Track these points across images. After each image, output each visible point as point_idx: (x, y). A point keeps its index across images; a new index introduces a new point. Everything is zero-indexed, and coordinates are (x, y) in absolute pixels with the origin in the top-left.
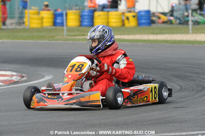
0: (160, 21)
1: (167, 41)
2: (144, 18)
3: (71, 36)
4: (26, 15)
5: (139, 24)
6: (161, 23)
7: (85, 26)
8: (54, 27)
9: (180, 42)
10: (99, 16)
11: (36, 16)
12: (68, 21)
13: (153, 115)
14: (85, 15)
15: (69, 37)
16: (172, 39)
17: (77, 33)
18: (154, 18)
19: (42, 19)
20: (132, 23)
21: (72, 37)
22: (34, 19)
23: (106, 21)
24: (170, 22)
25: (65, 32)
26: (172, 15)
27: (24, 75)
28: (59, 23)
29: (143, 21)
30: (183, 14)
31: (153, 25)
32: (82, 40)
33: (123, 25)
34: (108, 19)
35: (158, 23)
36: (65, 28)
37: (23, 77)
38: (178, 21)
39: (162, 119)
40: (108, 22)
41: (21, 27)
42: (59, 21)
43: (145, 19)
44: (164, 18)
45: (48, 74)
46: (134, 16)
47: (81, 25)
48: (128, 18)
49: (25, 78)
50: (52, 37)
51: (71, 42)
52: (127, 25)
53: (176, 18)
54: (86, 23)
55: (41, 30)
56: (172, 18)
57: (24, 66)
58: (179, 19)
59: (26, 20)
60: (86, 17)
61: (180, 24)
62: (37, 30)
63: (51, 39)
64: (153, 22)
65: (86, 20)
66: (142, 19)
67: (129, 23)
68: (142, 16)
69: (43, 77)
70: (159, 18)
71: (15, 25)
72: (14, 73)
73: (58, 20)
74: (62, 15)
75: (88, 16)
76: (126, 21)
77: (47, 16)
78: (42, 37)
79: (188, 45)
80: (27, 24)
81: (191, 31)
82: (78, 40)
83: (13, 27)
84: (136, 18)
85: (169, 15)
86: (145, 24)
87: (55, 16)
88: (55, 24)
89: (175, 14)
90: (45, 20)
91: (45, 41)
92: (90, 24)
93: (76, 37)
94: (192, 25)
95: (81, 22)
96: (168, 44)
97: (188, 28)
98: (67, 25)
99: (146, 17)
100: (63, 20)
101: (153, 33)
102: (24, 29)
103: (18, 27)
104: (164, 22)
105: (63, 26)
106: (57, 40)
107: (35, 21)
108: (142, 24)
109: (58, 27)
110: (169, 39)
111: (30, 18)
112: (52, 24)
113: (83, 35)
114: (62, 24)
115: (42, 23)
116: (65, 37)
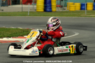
3: (88, 14)
4: (68, 5)
8: (80, 11)
12: (87, 7)
15: (87, 15)
17: (91, 13)
19: (75, 6)
25: (86, 13)
27: (65, 33)
28: (83, 9)
36: (86, 11)
45: (77, 32)
47: (93, 10)
50: (79, 15)
51: (88, 17)
55: (75, 12)
62: (73, 12)
63: (79, 16)
69: (74, 34)
73: (83, 7)
74: (84, 5)
78: (75, 15)
80: (68, 9)
82: (91, 16)
88: (81, 9)
91: (76, 17)
98: (86, 10)
100: (85, 7)
105: (85, 10)
106: (81, 17)
115: (75, 9)
116: (86, 15)
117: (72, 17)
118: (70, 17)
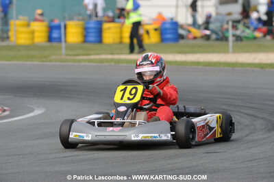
0: (191, 36)
1: (198, 63)
2: (168, 31)
3: (71, 55)
4: (12, 28)
5: (163, 40)
6: (191, 39)
7: (91, 42)
8: (48, 44)
9: (216, 64)
10: (109, 28)
11: (24, 29)
12: (68, 35)
14: (90, 28)
16: (206, 60)
17: (80, 52)
18: (181, 32)
19: (33, 32)
20: (154, 38)
21: (72, 57)
22: (21, 33)
23: (118, 35)
25: (63, 51)
26: (207, 28)
27: (6, 108)
28: (55, 39)
29: (169, 36)
30: (222, 26)
31: (182, 42)
32: (85, 61)
34: (121, 32)
35: (188, 38)
36: (63, 44)
37: (5, 111)
40: (121, 38)
41: (4, 44)
42: (55, 35)
43: (170, 33)
44: (196, 32)
45: (38, 107)
46: (156, 30)
47: (85, 41)
48: (148, 32)
49: (7, 113)
50: (45, 57)
51: (69, 63)
52: (147, 40)
53: (213, 32)
54: (91, 39)
55: (31, 47)
57: (6, 97)
58: (216, 33)
59: (11, 34)
60: (92, 30)
61: (217, 39)
62: (26, 47)
63: (44, 59)
64: (181, 37)
65: (92, 35)
66: (166, 34)
67: (149, 38)
68: (166, 29)
70: (189, 32)
73: (54, 33)
74: (59, 27)
75: (95, 28)
76: (145, 36)
77: (39, 28)
78: (32, 58)
79: (226, 68)
80: (12, 39)
81: (231, 50)
82: (80, 61)
84: (158, 31)
85: (202, 27)
86: (171, 40)
87: (51, 29)
88: (50, 39)
89: (211, 26)
90: (37, 34)
91: (35, 63)
92: (97, 39)
93: (77, 58)
94: (233, 41)
95: (85, 36)
96: (200, 67)
97: (228, 46)
98: (65, 41)
99: (171, 31)
100: (60, 34)
101: (180, 53)
104: (195, 38)
105: (61, 42)
106: (51, 61)
107: (23, 36)
108: (167, 39)
109: (55, 44)
110: (201, 60)
111: (16, 32)
112: (46, 39)
113: (87, 55)
114: (59, 40)
115: (33, 38)
116: (63, 57)
117: (26, 63)
118: (20, 62)
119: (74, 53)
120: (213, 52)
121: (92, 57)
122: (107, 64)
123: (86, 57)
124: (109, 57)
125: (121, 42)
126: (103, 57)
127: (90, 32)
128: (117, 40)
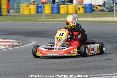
0: (98, 10)
2: (88, 8)
4: (21, 7)
5: (85, 12)
6: (98, 11)
7: (55, 13)
8: (37, 14)
9: (109, 22)
10: (63, 7)
11: (26, 8)
12: (45, 10)
13: (93, 64)
14: (55, 7)
15: (46, 20)
16: (104, 20)
17: (50, 17)
18: (94, 8)
19: (30, 9)
20: (82, 11)
21: (47, 20)
22: (25, 9)
23: (67, 10)
24: (103, 10)
25: (43, 16)
27: (20, 42)
28: (40, 12)
29: (88, 10)
30: (111, 6)
31: (93, 12)
32: (53, 21)
33: (77, 12)
34: (68, 9)
35: (96, 11)
37: (19, 43)
38: (108, 10)
39: (99, 66)
40: (68, 11)
41: (18, 14)
42: (40, 10)
43: (89, 9)
44: (100, 8)
45: (34, 41)
46: (82, 7)
47: (52, 13)
49: (21, 44)
50: (36, 20)
51: (46, 22)
52: (79, 12)
53: (107, 8)
54: (55, 12)
55: (30, 15)
56: (104, 8)
57: (20, 37)
59: (21, 10)
60: (55, 8)
61: (109, 11)
62: (27, 16)
63: (35, 21)
64: (93, 10)
65: (55, 10)
66: (87, 9)
67: (80, 11)
68: (87, 7)
70: (97, 8)
71: (15, 13)
72: (14, 41)
74: (41, 7)
76: (78, 10)
77: (33, 7)
78: (30, 20)
80: (21, 12)
81: (115, 16)
82: (51, 21)
83: (14, 14)
84: (84, 8)
85: (102, 6)
86: (89, 12)
87: (38, 8)
88: (37, 12)
89: (106, 6)
91: (32, 22)
92: (57, 12)
93: (49, 20)
94: (116, 12)
95: (52, 11)
96: (102, 23)
97: (114, 14)
98: (44, 13)
100: (42, 10)
101: (93, 17)
102: (20, 15)
103: (16, 14)
104: (99, 11)
105: (42, 13)
106: (38, 22)
107: (26, 11)
108: (87, 11)
109: (39, 14)
110: (102, 20)
111: (23, 9)
112: (36, 12)
113: (53, 19)
114: (41, 12)
115: (30, 12)
116: (43, 19)
117: (28, 22)
118: (25, 22)
119: (48, 18)
120: (107, 17)
121: (56, 19)
122: (62, 22)
123: (53, 20)
124: (63, 19)
125: (68, 13)
126: (61, 19)
127: (55, 9)
128: (66, 12)
